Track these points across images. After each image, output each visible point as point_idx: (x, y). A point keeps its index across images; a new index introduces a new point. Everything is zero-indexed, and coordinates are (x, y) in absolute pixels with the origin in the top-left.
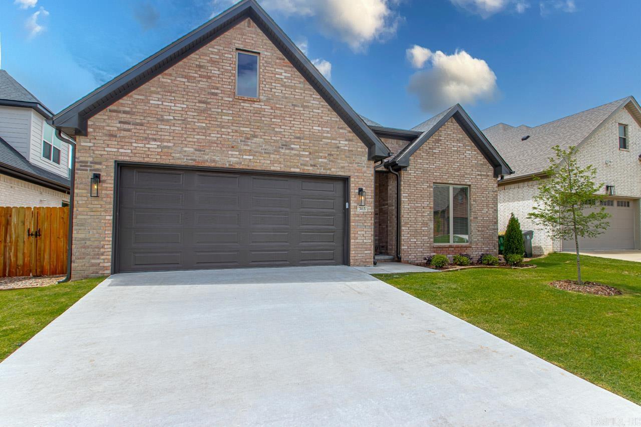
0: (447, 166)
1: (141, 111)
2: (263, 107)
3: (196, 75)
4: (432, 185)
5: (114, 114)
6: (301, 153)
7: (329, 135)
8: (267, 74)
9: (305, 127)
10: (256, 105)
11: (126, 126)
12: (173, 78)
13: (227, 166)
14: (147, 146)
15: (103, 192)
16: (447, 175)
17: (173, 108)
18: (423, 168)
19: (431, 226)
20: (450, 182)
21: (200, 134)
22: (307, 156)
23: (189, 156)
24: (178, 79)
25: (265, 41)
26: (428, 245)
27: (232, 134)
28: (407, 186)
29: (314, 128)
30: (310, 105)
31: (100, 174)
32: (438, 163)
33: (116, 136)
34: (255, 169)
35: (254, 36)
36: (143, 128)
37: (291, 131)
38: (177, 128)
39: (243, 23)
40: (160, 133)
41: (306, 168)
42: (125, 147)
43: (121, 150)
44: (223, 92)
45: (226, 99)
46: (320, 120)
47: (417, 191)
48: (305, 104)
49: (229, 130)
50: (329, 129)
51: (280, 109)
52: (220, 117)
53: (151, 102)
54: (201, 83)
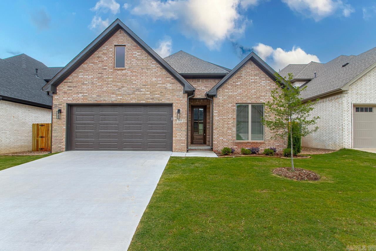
0: (246, 92)
1: (76, 81)
2: (127, 72)
3: (97, 61)
4: (235, 105)
5: (66, 84)
6: (146, 93)
7: (161, 82)
8: (129, 55)
9: (148, 79)
10: (124, 72)
11: (70, 88)
12: (88, 64)
13: (111, 102)
14: (78, 96)
15: (62, 117)
16: (246, 98)
17: (88, 78)
18: (228, 95)
19: (234, 130)
20: (248, 102)
21: (99, 88)
22: (149, 94)
23: (94, 99)
24: (90, 64)
25: (128, 39)
26: (232, 141)
27: (113, 87)
28: (217, 106)
29: (153, 79)
30: (151, 67)
31: (61, 110)
32: (240, 91)
33: (66, 93)
34: (123, 103)
35: (122, 37)
36: (76, 88)
37: (141, 82)
38: (90, 87)
39: (117, 32)
40: (83, 90)
41: (148, 100)
42: (70, 97)
43: (69, 99)
44: (109, 67)
45: (110, 70)
46: (156, 74)
47: (224, 109)
48: (148, 67)
49: (112, 85)
50: (161, 79)
51: (135, 72)
52: (107, 79)
53: (80, 76)
54: (99, 65)
